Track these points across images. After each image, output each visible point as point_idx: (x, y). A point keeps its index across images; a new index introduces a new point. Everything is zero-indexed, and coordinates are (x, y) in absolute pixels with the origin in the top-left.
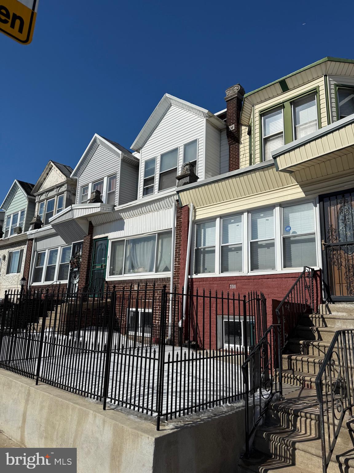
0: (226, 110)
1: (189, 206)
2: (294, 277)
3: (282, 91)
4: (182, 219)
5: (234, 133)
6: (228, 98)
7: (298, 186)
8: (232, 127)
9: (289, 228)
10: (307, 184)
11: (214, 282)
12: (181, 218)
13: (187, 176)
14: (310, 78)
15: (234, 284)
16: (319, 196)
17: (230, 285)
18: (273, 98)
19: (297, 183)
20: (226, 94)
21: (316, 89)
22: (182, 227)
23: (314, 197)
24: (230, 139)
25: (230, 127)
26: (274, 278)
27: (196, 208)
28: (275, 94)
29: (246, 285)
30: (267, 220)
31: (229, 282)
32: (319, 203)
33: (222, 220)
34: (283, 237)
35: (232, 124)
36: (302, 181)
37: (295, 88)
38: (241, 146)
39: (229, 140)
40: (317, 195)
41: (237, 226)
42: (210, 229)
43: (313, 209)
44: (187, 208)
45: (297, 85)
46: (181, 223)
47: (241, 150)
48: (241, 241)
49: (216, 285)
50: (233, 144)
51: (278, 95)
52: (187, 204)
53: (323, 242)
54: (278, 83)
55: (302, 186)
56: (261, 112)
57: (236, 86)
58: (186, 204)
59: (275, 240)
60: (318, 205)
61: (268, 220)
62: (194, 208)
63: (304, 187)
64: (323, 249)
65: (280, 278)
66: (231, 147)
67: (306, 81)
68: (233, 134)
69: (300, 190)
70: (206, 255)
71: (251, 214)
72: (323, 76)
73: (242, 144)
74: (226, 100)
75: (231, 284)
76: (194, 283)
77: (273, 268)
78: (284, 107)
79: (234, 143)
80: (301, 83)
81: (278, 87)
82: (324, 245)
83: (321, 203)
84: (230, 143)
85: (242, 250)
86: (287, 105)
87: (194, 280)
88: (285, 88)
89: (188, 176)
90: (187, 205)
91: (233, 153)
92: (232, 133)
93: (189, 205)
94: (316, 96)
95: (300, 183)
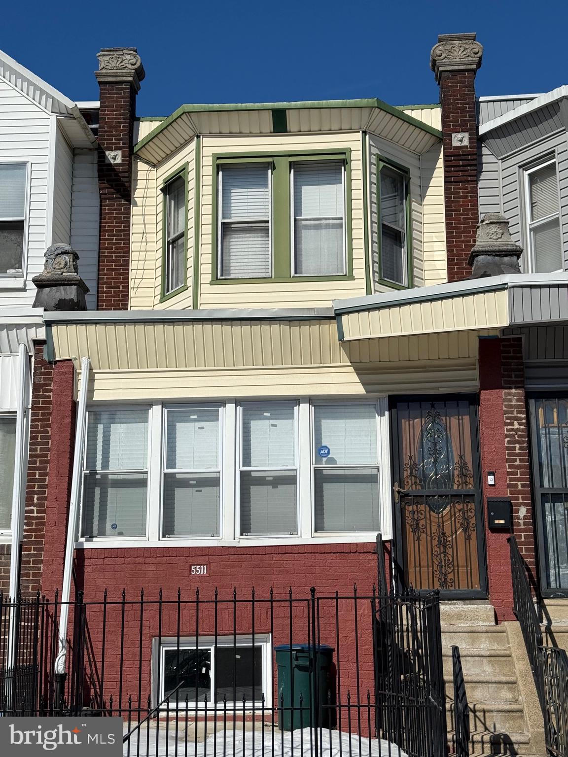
0: (97, 104)
1: (76, 363)
2: (342, 553)
3: (272, 130)
4: (51, 394)
5: (120, 172)
6: (105, 76)
7: (352, 369)
8: (115, 157)
9: (326, 451)
10: (369, 369)
11: (147, 560)
12: (50, 391)
13: (71, 285)
14: (335, 127)
15: (204, 565)
16: (389, 396)
17: (193, 567)
18: (248, 136)
19: (350, 364)
20: (98, 62)
21: (344, 153)
22: (53, 414)
23: (379, 397)
24: (106, 185)
25: (110, 154)
26: (298, 553)
27: (94, 371)
28: (256, 130)
29: (233, 567)
30: (272, 425)
31: (190, 559)
32: (390, 410)
33: (166, 410)
34: (315, 467)
35: (117, 149)
36: (361, 362)
37: (300, 133)
38: (134, 210)
39: (103, 186)
40: (386, 394)
41: (200, 428)
42: (123, 426)
43: (375, 417)
44: (69, 367)
45: (306, 130)
46: (50, 402)
47: (134, 220)
48: (217, 467)
49: (152, 567)
50: (113, 198)
51: (261, 134)
52: (72, 357)
53: (397, 488)
54: (271, 111)
55: (359, 371)
56: (218, 158)
57: (130, 54)
58: (67, 358)
59: (298, 472)
60: (387, 413)
61: (275, 426)
62: (91, 369)
63: (361, 374)
64: (397, 500)
65: (311, 553)
66: (107, 205)
67: (326, 128)
68: (117, 175)
69: (355, 378)
70: (111, 491)
71: (242, 408)
72: (359, 132)
73: (136, 205)
74: (99, 79)
75: (194, 565)
76: (86, 562)
77: (292, 529)
78: (274, 168)
79: (116, 198)
80: (315, 127)
81: (268, 118)
82: (399, 492)
83: (394, 411)
84: (105, 194)
85: (219, 486)
86: (283, 164)
87: (87, 554)
88: (280, 125)
89: (75, 284)
90: (71, 360)
91: (112, 222)
92: (114, 170)
93: (77, 361)
94: (343, 168)
95: (355, 364)
